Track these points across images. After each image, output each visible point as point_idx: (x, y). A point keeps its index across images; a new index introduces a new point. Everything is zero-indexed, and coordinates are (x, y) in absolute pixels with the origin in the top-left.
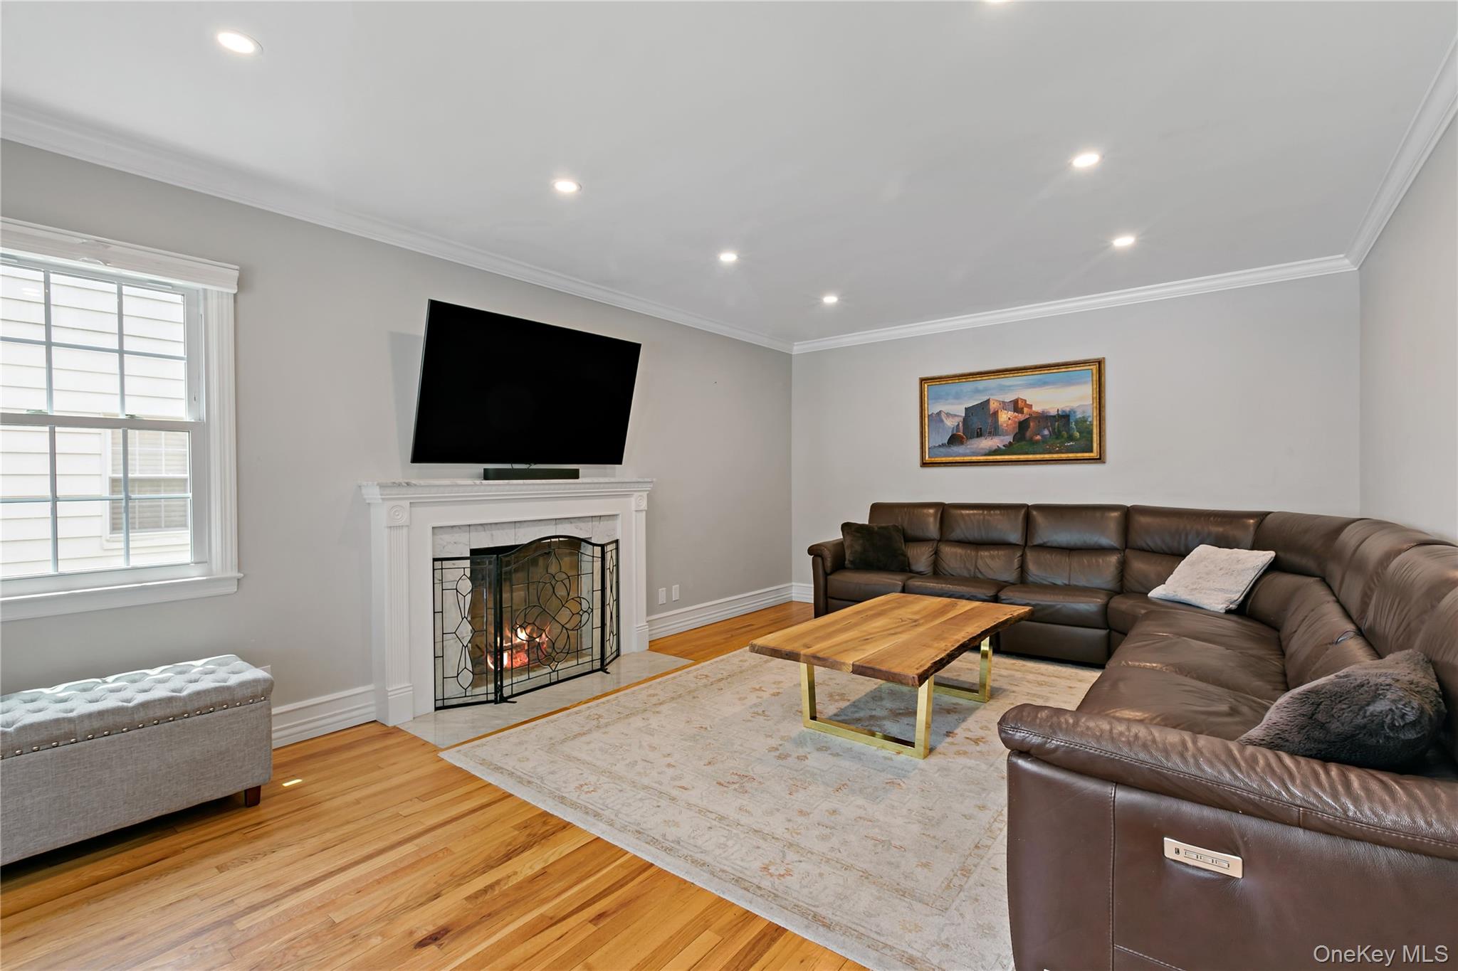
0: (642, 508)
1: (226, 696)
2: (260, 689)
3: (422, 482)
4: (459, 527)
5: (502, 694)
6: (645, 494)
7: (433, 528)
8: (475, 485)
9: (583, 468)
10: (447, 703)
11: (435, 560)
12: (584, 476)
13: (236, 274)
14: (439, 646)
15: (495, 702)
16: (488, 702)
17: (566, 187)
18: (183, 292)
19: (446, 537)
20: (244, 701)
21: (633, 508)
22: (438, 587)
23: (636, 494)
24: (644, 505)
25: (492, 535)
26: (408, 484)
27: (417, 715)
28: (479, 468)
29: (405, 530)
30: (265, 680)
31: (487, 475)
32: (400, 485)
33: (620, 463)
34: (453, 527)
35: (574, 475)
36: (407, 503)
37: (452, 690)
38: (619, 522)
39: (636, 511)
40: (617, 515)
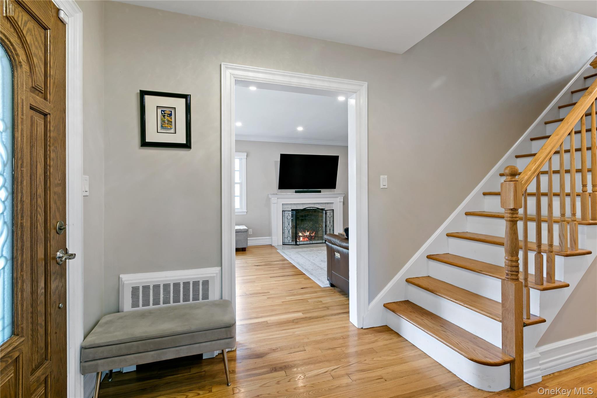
0: (341, 201)
1: (240, 231)
2: (246, 230)
3: (279, 194)
4: (289, 204)
5: (297, 244)
6: (342, 197)
7: (282, 204)
8: (292, 194)
9: (322, 190)
10: (285, 244)
11: (283, 211)
12: (322, 192)
13: (246, 154)
14: (283, 231)
15: (295, 245)
16: (294, 245)
17: (300, 129)
18: (239, 159)
19: (285, 206)
20: (244, 232)
21: (339, 201)
22: (283, 217)
23: (339, 197)
24: (342, 200)
25: (297, 206)
26: (276, 194)
27: (279, 245)
28: (294, 190)
29: (276, 204)
30: (247, 229)
31: (296, 192)
32: (275, 194)
33: (335, 188)
34: (287, 204)
35: (320, 192)
36: (277, 198)
37: (286, 241)
38: (334, 205)
39: (340, 202)
40: (333, 203)
